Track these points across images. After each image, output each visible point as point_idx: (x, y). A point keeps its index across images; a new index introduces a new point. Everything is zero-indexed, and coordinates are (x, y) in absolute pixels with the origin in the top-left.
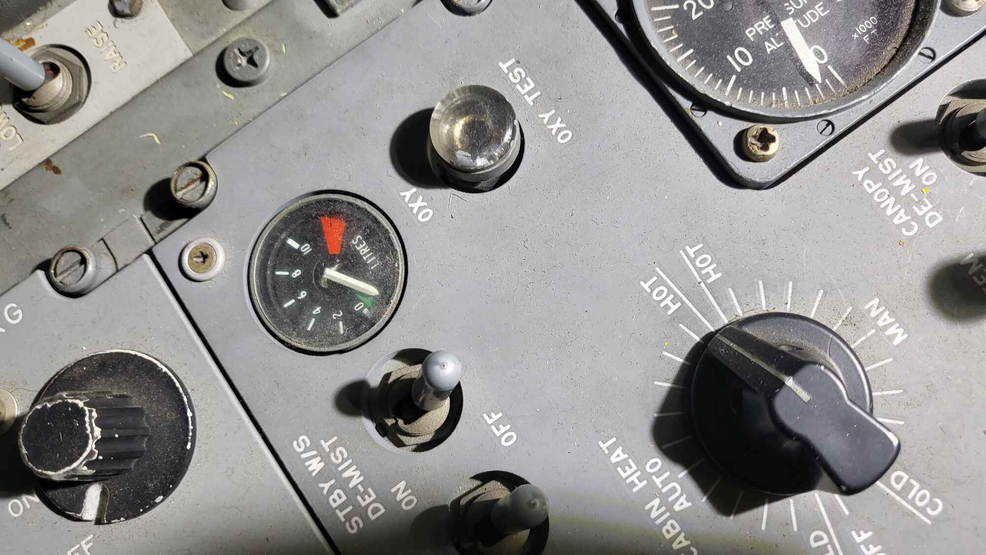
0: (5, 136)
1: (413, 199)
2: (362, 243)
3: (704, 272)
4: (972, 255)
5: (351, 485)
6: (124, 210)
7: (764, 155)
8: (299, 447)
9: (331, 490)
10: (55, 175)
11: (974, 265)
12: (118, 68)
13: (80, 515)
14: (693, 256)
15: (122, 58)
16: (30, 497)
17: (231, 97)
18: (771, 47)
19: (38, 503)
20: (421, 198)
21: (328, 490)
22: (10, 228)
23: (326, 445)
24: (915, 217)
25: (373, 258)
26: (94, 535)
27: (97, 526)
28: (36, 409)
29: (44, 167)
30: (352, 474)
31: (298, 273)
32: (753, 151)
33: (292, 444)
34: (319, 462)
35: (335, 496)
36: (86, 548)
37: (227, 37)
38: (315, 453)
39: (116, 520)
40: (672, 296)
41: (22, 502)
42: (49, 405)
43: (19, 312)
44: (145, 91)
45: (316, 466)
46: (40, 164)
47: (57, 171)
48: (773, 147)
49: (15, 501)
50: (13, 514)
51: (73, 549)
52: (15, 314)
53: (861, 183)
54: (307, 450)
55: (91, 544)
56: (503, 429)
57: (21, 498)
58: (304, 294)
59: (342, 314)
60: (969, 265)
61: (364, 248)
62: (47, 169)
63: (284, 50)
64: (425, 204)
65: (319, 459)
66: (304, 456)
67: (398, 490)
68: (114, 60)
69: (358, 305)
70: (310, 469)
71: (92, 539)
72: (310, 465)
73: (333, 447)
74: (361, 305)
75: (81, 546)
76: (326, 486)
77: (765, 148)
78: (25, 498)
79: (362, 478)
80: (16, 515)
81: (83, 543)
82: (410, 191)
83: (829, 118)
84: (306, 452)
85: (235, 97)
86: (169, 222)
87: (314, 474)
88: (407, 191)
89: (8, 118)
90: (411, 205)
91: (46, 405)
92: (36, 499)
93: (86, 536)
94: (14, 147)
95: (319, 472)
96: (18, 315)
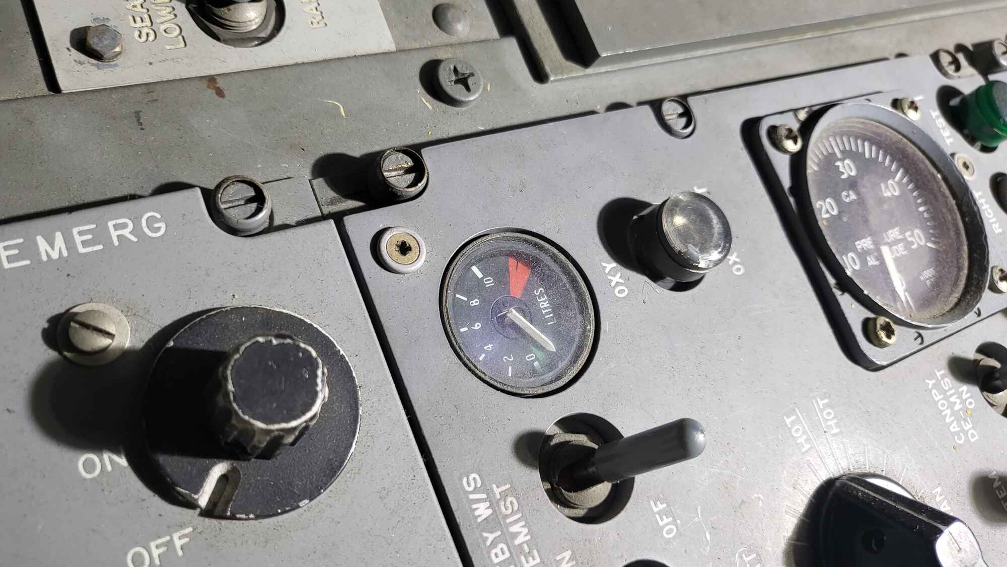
0: (165, 31)
1: (613, 272)
2: (544, 297)
3: (829, 423)
4: (995, 472)
5: (517, 542)
6: (287, 166)
7: (886, 342)
8: (469, 485)
9: (494, 544)
10: (217, 97)
11: (997, 480)
12: (315, 25)
13: (196, 497)
14: (822, 408)
15: (323, 17)
16: (115, 458)
17: (430, 107)
18: (872, 262)
19: (125, 468)
20: (619, 275)
21: (492, 542)
22: (142, 129)
23: (497, 491)
24: (962, 430)
25: (551, 315)
26: (194, 529)
27: (201, 518)
28: (257, 342)
29: (205, 84)
30: (520, 530)
31: (475, 302)
32: (880, 336)
33: (461, 480)
34: (487, 508)
35: (497, 550)
36: (178, 543)
37: (437, 50)
38: (484, 496)
39: (243, 516)
40: (805, 437)
41: (102, 461)
42: (275, 342)
43: (163, 226)
44: (340, 59)
45: (483, 511)
46: (201, 78)
47: (220, 93)
48: (894, 339)
49: (93, 457)
50: (83, 473)
51: (160, 541)
52: (156, 225)
53: (931, 391)
54: (476, 491)
55: (187, 540)
56: (666, 520)
57: (102, 455)
58: (478, 325)
59: (512, 359)
60: (993, 480)
61: (544, 301)
62: (209, 87)
63: (489, 89)
64: (622, 281)
65: (488, 504)
66: (472, 497)
67: (563, 559)
68: (315, 16)
69: (530, 356)
70: (477, 513)
71: (190, 533)
72: (477, 509)
73: (504, 495)
74: (532, 356)
75: (172, 539)
76: (491, 537)
77: (889, 337)
78: (106, 456)
79: (528, 537)
80: (88, 476)
81: (176, 536)
82: (611, 265)
83: (921, 331)
84: (475, 493)
85: (433, 108)
86: (343, 199)
87: (479, 520)
88: (609, 263)
89: (176, 16)
90: (610, 278)
91: (271, 341)
92: (122, 461)
93: (182, 526)
94: (172, 47)
95: (486, 519)
96: (159, 229)
